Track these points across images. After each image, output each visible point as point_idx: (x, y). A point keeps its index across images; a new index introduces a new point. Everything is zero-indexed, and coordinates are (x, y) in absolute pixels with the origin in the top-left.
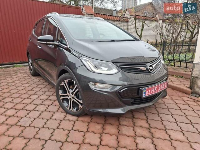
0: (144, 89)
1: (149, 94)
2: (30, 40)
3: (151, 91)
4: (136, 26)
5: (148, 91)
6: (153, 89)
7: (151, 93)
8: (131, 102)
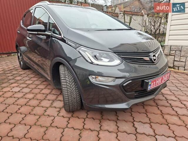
0: (150, 81)
1: (154, 86)
2: (18, 32)
3: (155, 83)
4: (125, 20)
5: (154, 83)
6: (158, 81)
7: (155, 85)
8: (135, 96)
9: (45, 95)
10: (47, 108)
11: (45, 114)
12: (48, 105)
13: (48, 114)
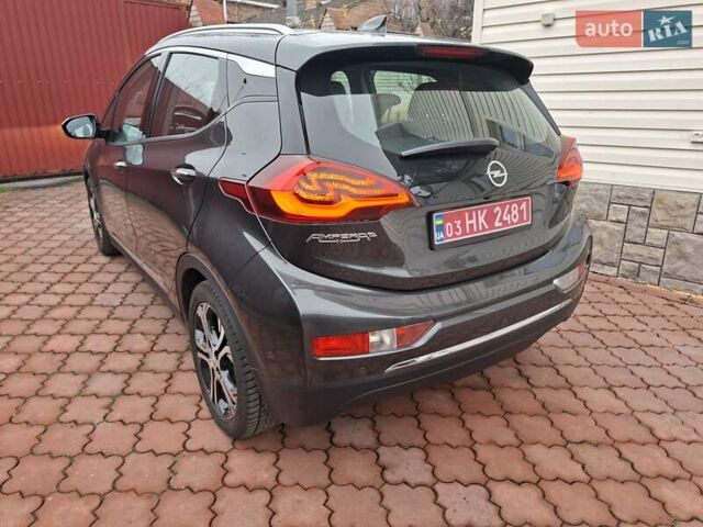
9: (59, 357)
10: (70, 399)
11: (62, 419)
12: (71, 391)
13: (75, 418)
